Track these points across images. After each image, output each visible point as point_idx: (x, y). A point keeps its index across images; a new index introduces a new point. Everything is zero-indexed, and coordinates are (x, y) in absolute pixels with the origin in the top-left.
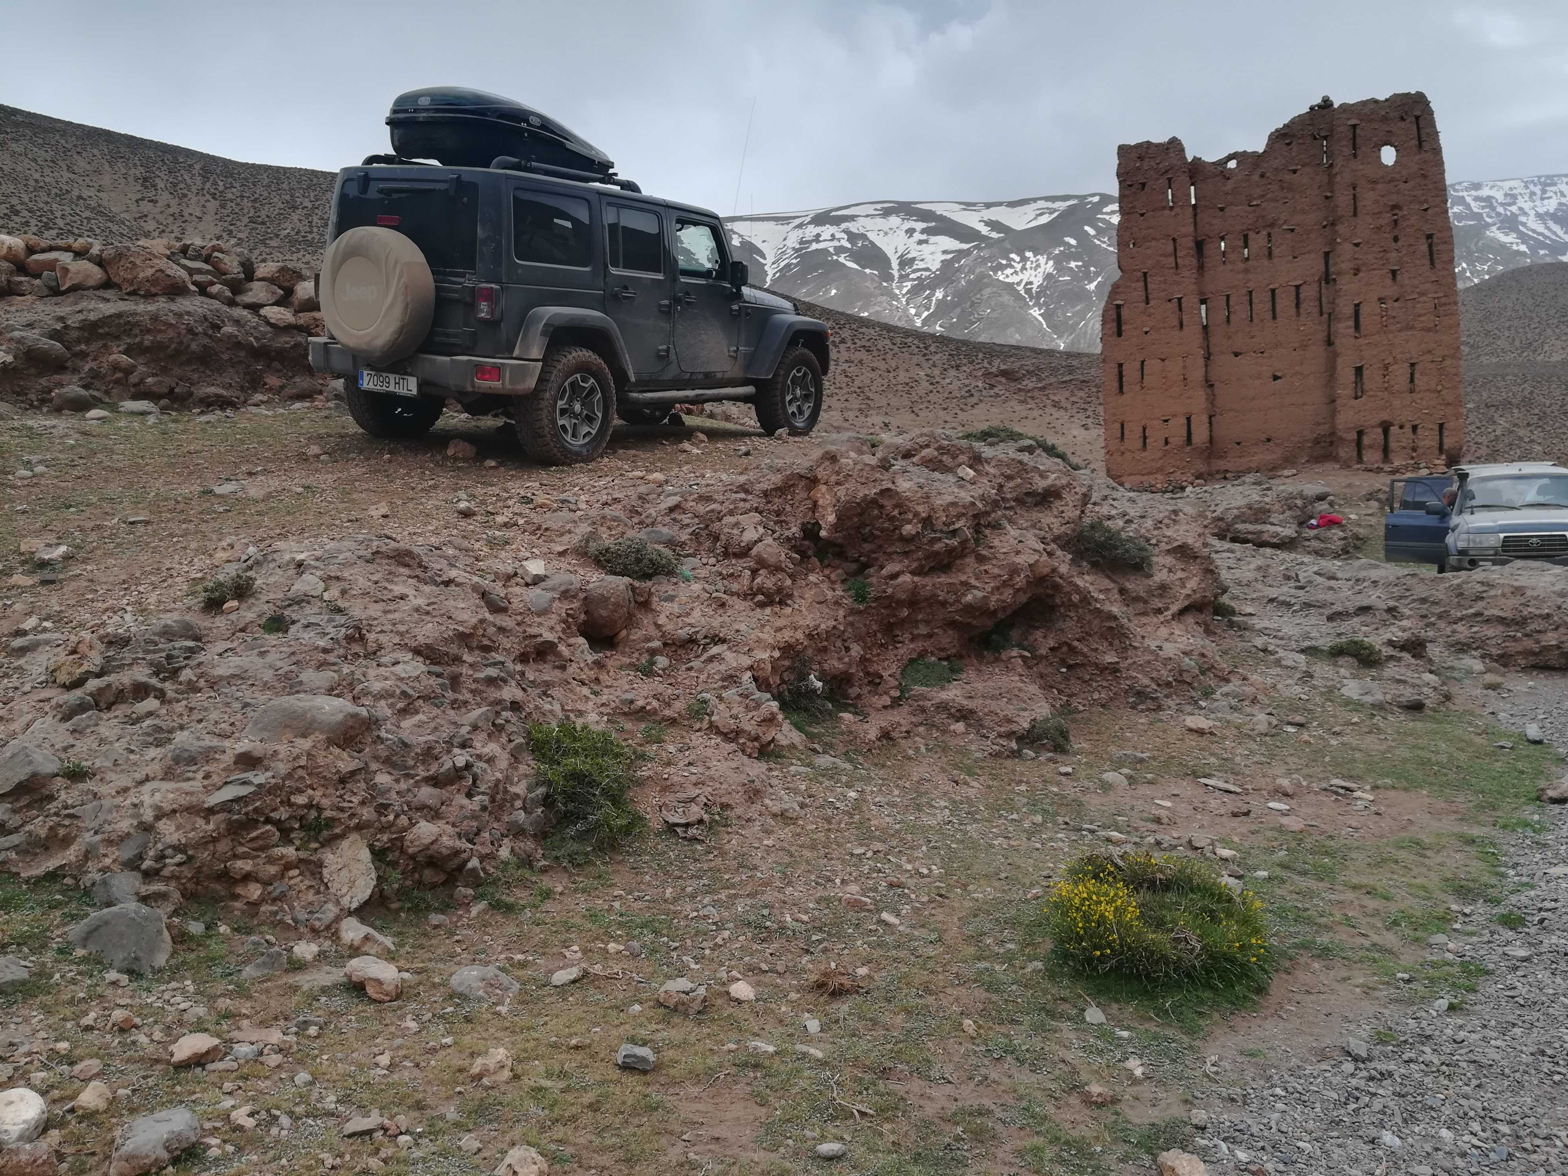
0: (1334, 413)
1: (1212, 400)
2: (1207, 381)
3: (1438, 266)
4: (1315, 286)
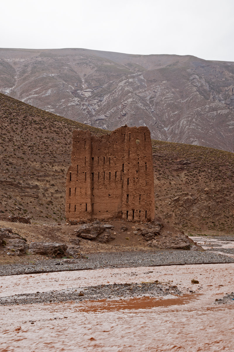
2: (92, 194)
4: (120, 172)
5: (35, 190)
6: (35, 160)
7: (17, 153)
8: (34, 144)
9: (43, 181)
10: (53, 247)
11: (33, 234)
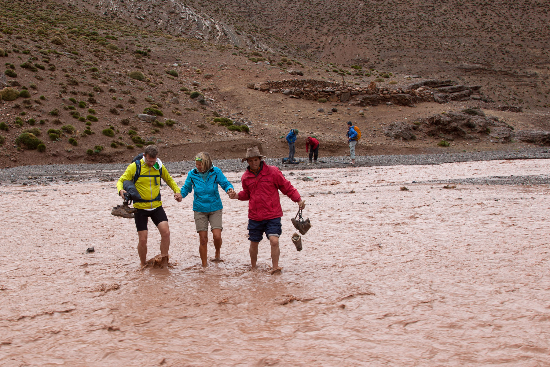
5: (533, 78)
6: (535, 46)
7: (515, 41)
8: (536, 29)
9: (543, 68)
10: (542, 135)
11: (522, 123)
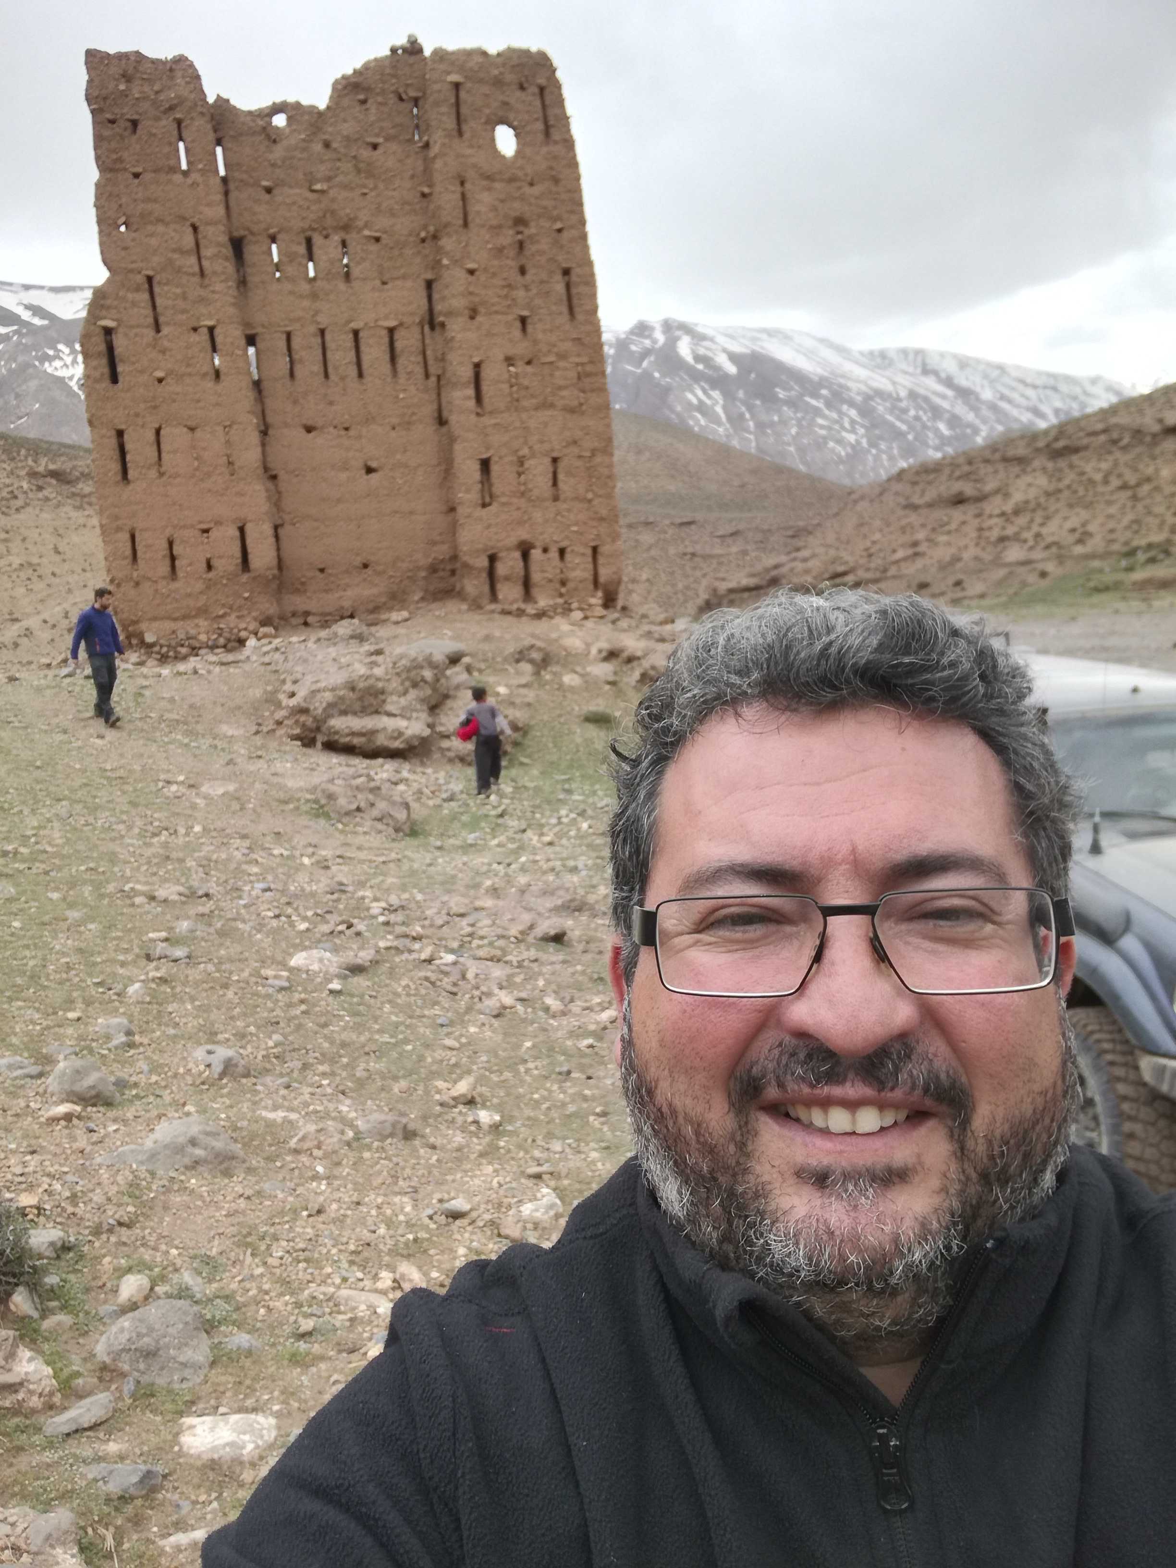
0: (453, 528)
1: (277, 501)
2: (266, 469)
3: (580, 317)
4: (416, 332)
